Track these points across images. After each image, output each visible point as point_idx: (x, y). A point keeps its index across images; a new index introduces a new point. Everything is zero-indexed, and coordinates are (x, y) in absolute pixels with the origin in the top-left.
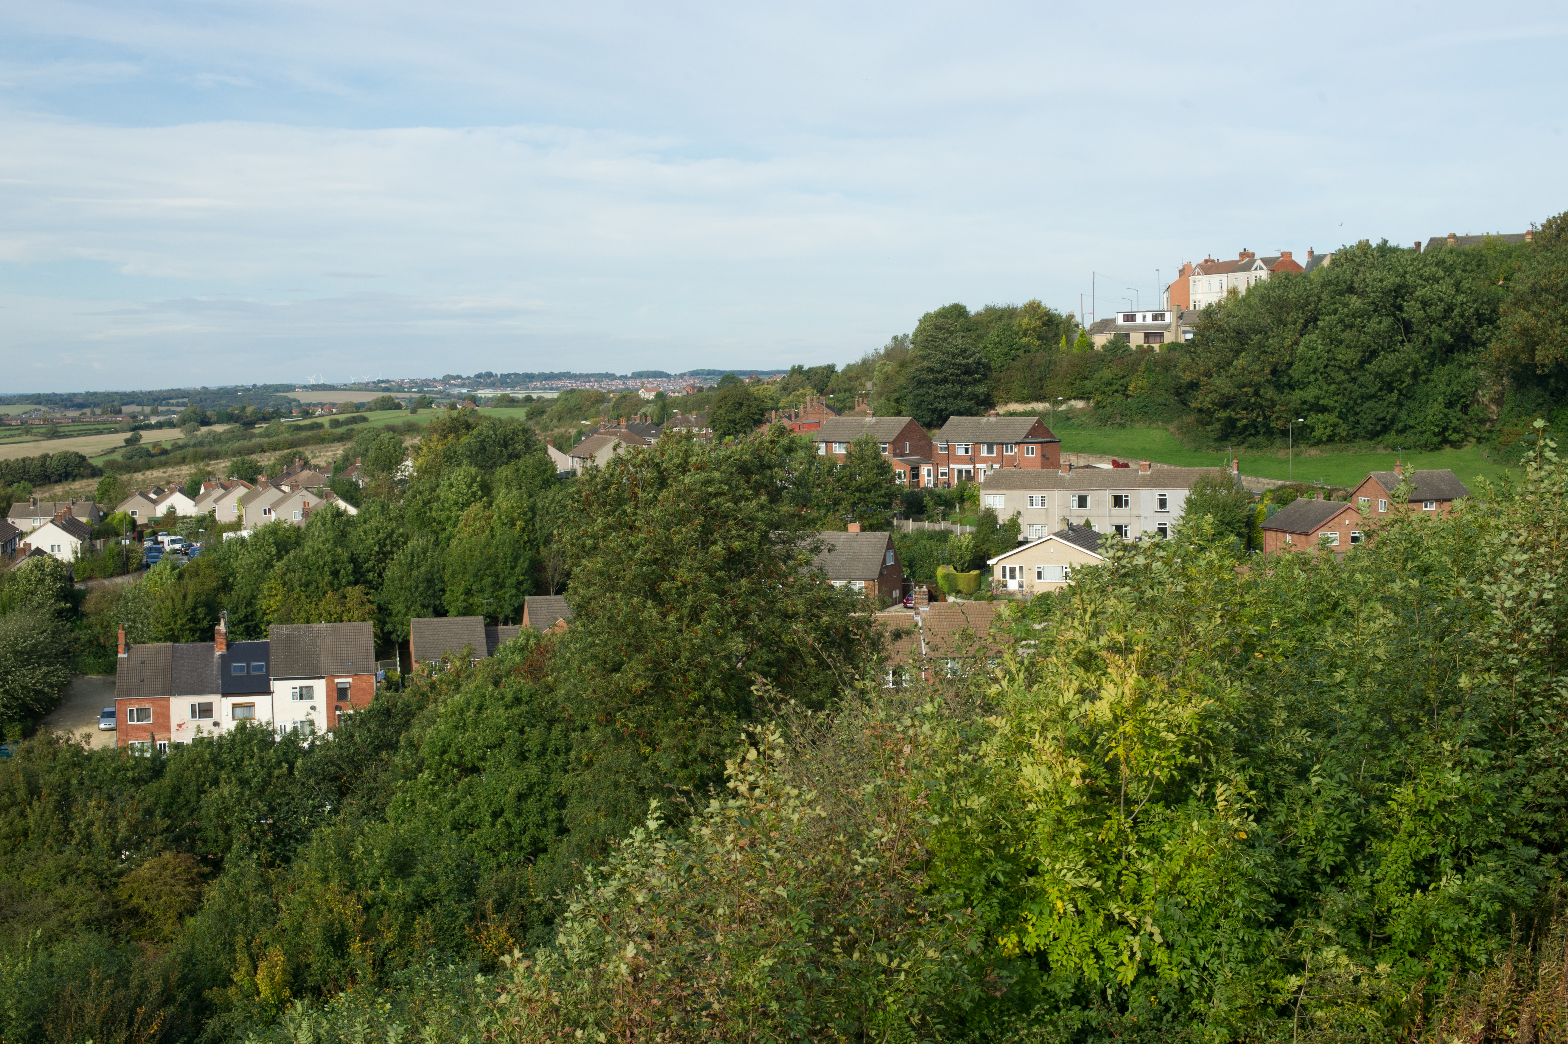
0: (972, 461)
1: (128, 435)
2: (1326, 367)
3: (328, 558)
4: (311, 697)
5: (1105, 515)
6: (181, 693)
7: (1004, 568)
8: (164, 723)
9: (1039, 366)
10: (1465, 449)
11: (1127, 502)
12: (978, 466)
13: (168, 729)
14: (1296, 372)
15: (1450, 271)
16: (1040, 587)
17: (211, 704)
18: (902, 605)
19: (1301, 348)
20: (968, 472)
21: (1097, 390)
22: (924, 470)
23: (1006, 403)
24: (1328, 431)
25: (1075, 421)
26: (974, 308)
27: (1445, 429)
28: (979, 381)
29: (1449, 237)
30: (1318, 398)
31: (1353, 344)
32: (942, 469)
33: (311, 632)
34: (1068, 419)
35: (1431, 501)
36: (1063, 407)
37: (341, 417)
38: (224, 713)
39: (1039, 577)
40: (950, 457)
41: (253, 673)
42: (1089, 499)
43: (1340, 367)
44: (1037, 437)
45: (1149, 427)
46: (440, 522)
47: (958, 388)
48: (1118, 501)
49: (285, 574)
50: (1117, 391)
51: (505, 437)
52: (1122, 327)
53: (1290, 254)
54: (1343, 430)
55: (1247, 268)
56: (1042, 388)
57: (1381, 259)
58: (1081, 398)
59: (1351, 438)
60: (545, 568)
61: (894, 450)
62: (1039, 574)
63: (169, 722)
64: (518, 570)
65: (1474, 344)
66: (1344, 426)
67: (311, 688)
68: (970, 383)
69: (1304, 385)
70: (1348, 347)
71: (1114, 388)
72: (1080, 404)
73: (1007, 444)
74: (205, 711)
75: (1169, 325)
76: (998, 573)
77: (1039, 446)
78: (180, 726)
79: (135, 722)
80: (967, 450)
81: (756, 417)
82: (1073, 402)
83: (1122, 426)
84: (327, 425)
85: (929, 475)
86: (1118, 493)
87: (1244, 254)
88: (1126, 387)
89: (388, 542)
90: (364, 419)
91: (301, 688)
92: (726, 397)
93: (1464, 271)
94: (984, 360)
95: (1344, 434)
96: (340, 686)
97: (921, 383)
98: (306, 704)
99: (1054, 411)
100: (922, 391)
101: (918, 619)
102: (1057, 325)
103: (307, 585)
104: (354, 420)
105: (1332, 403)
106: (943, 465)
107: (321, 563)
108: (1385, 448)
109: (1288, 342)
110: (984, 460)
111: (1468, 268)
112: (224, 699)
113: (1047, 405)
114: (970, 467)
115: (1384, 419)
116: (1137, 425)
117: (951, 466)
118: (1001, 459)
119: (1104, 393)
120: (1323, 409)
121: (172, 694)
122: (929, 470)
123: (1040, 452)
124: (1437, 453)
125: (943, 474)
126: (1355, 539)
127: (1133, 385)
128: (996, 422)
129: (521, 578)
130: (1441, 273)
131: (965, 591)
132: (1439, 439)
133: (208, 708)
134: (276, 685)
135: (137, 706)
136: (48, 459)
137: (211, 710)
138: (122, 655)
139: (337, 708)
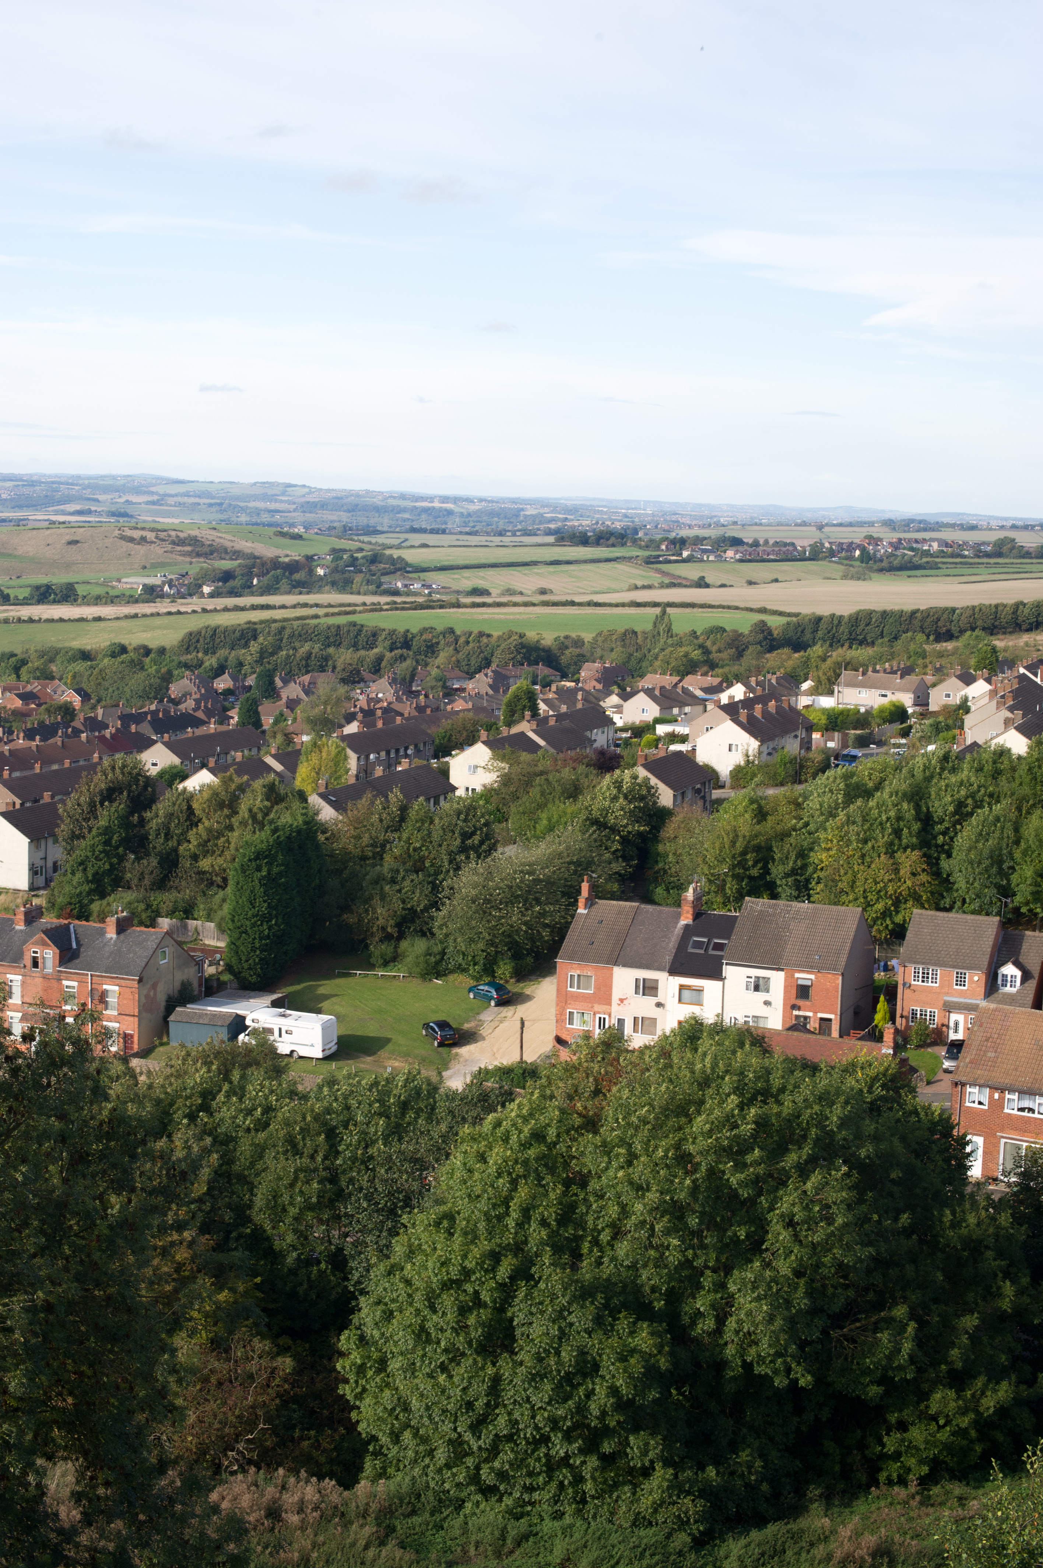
4: (767, 991)
6: (624, 965)
8: (604, 995)
13: (609, 1003)
17: (657, 981)
33: (788, 912)
38: (670, 994)
41: (711, 952)
49: (843, 826)
63: (610, 995)
67: (767, 980)
74: (648, 988)
78: (622, 1000)
79: (575, 990)
89: (969, 801)
91: (758, 978)
96: (800, 982)
98: (761, 996)
112: (671, 978)
121: (616, 964)
133: (653, 985)
134: (729, 971)
135: (578, 972)
136: (1021, 607)
137: (656, 988)
138: (581, 911)
139: (794, 1007)
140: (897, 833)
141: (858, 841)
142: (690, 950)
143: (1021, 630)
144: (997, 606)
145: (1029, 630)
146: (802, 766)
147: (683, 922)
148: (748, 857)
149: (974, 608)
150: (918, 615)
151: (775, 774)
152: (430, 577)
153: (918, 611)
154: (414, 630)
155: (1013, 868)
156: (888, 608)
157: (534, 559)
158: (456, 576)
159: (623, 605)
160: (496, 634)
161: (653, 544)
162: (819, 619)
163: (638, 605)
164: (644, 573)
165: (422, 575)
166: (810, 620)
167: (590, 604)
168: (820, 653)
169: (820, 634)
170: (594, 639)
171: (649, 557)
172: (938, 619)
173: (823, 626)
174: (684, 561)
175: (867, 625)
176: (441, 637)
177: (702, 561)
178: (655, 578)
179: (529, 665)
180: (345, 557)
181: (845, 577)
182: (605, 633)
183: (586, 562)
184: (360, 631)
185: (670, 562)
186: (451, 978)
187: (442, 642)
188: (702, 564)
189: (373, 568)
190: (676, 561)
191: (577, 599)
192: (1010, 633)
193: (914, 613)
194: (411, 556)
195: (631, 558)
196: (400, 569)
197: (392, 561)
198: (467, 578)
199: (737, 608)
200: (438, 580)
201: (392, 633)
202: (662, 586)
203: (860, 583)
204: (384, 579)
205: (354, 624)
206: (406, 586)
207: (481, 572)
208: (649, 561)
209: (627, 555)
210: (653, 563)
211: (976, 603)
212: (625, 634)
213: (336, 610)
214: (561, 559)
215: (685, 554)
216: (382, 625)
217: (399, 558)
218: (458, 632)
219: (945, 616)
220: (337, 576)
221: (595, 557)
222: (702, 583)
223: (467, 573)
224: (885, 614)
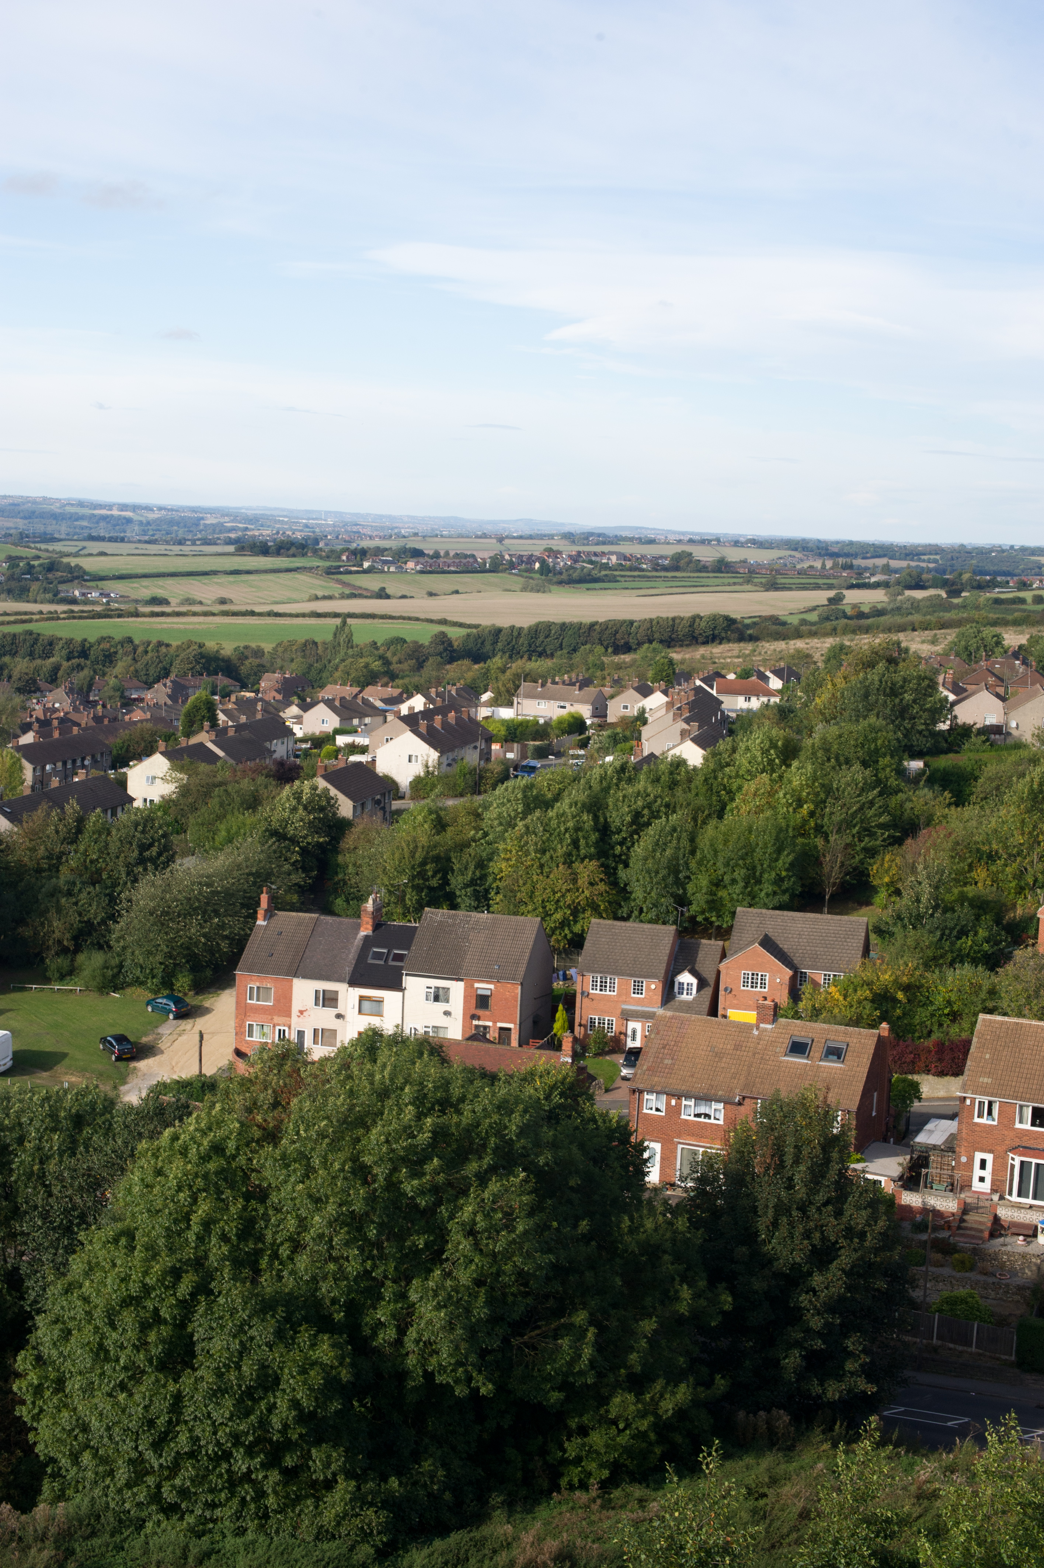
1: (831, 594)
3: (570, 824)
4: (447, 1001)
6: (305, 976)
8: (284, 1007)
13: (288, 1014)
17: (336, 992)
33: (468, 922)
38: (350, 1006)
41: (391, 963)
46: (730, 792)
49: (524, 837)
60: (821, 864)
63: (290, 1007)
67: (447, 990)
74: (328, 1000)
78: (301, 1012)
79: (254, 1002)
89: (646, 812)
91: (437, 988)
96: (480, 992)
98: (441, 1006)
107: (563, 829)
112: (351, 989)
121: (295, 975)
129: (784, 874)
133: (333, 996)
134: (411, 983)
135: (258, 984)
136: (698, 620)
137: (337, 1000)
138: (260, 922)
139: (474, 1017)
140: (575, 843)
141: (536, 851)
142: (370, 961)
143: (697, 643)
144: (674, 619)
145: (705, 643)
146: (481, 777)
147: (363, 933)
148: (428, 867)
149: (651, 620)
150: (597, 627)
151: (455, 784)
152: (108, 585)
153: (596, 623)
154: (92, 639)
155: (688, 877)
156: (568, 620)
157: (214, 568)
158: (135, 585)
159: (303, 615)
160: (175, 643)
161: (333, 555)
162: (499, 631)
163: (319, 615)
164: (325, 584)
165: (100, 583)
166: (490, 632)
167: (270, 614)
168: (500, 665)
169: (500, 645)
170: (274, 649)
171: (329, 568)
172: (617, 632)
173: (503, 637)
174: (365, 572)
175: (546, 637)
176: (119, 647)
177: (383, 572)
178: (336, 589)
179: (209, 675)
180: (21, 564)
181: (524, 589)
182: (286, 643)
183: (266, 571)
184: (37, 640)
185: (351, 572)
186: (129, 991)
187: (120, 652)
188: (383, 575)
189: (50, 576)
190: (357, 572)
191: (258, 609)
192: (687, 645)
193: (593, 625)
194: (89, 564)
195: (311, 568)
196: (77, 578)
197: (69, 568)
198: (146, 587)
199: (417, 619)
200: (117, 589)
201: (70, 642)
202: (343, 597)
203: (540, 595)
204: (61, 587)
205: (31, 633)
206: (83, 594)
207: (160, 582)
208: (330, 572)
209: (308, 565)
210: (333, 573)
211: (653, 616)
212: (305, 645)
213: (12, 618)
214: (241, 568)
215: (366, 565)
216: (59, 634)
217: (77, 566)
218: (137, 642)
219: (623, 628)
220: (13, 584)
221: (276, 567)
222: (382, 594)
223: (145, 582)
224: (563, 626)
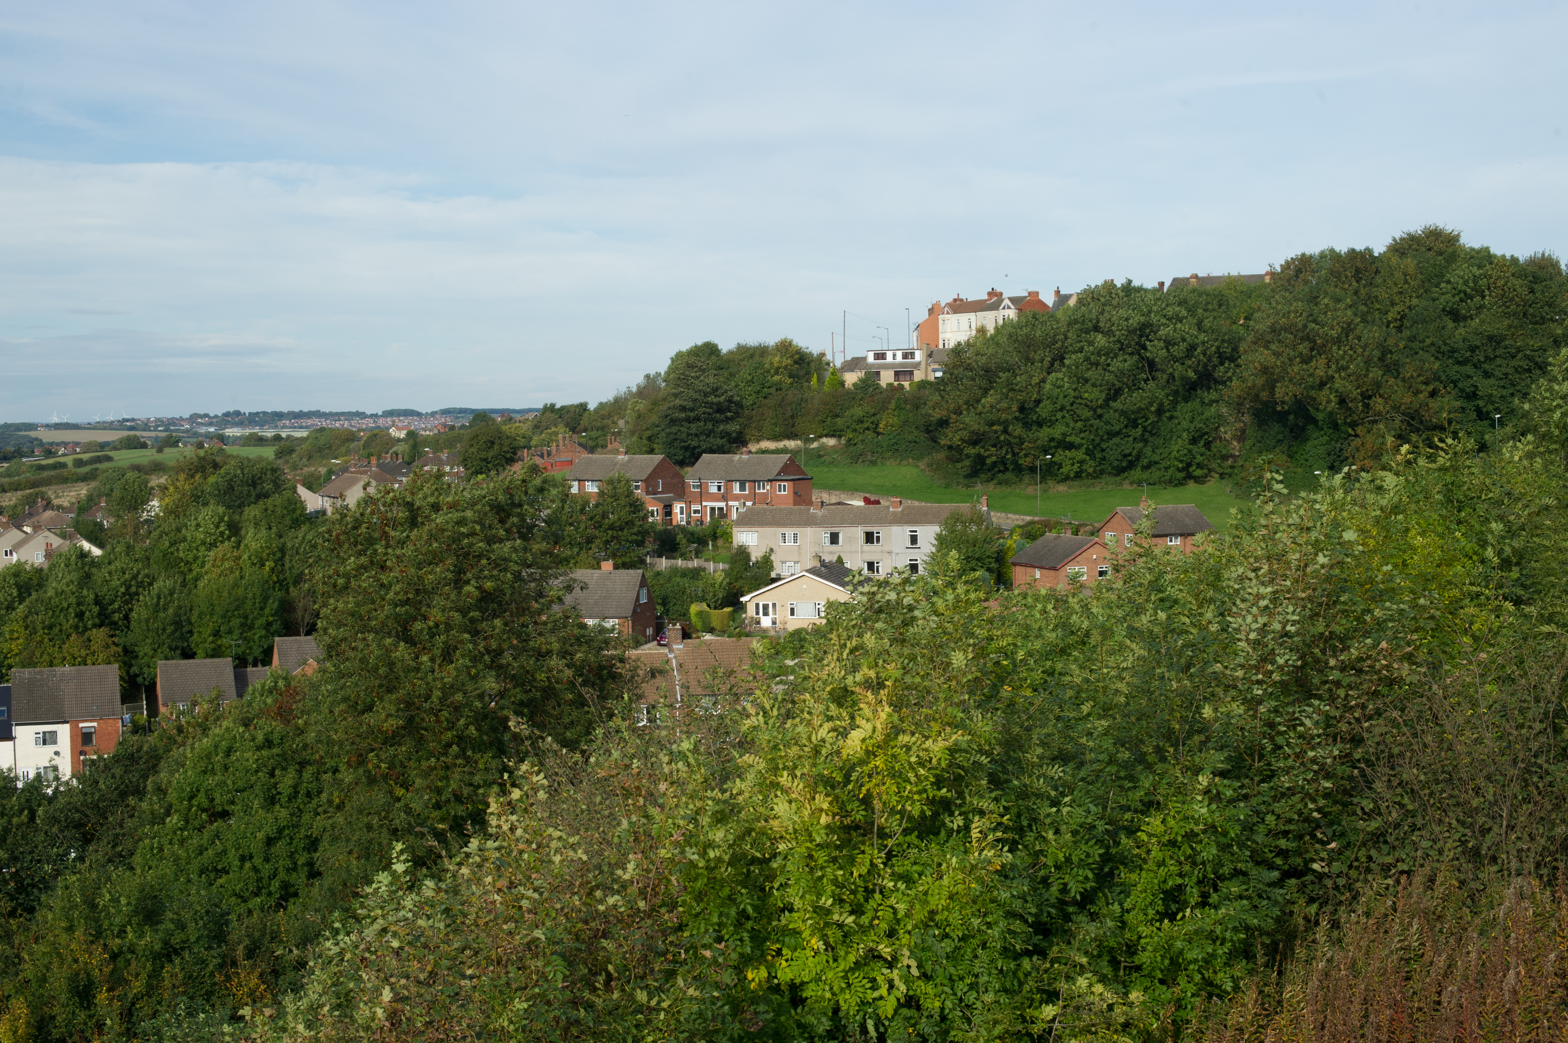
0: (724, 498)
2: (1072, 405)
3: (73, 600)
4: (55, 743)
5: (856, 552)
7: (757, 605)
9: (790, 404)
10: (1208, 485)
11: (878, 538)
12: (730, 503)
14: (1044, 410)
15: (1191, 311)
16: (793, 624)
18: (655, 643)
19: (1048, 386)
20: (721, 509)
21: (848, 427)
22: (677, 508)
23: (758, 441)
24: (1076, 467)
25: (827, 459)
26: (726, 346)
27: (1189, 465)
28: (732, 419)
29: (1192, 277)
30: (1064, 435)
31: (1098, 383)
32: (694, 507)
33: (55, 676)
34: (820, 456)
35: (1176, 535)
36: (815, 445)
37: (85, 457)
39: (792, 613)
40: (703, 495)
42: (841, 535)
43: (1086, 405)
44: (789, 474)
45: (899, 464)
46: (187, 563)
47: (710, 426)
48: (870, 538)
49: (27, 617)
50: (868, 429)
51: (253, 476)
52: (872, 365)
53: (1037, 293)
54: (1090, 466)
55: (995, 307)
56: (793, 426)
57: (1125, 299)
58: (833, 436)
59: (1097, 475)
60: (294, 609)
61: (647, 488)
62: (792, 610)
64: (267, 611)
65: (1217, 382)
66: (1092, 463)
68: (722, 421)
69: (1052, 423)
70: (1094, 385)
71: (865, 425)
72: (831, 442)
73: (759, 481)
75: (919, 364)
76: (751, 610)
77: (791, 483)
80: (719, 488)
81: (508, 456)
82: (824, 440)
83: (873, 463)
84: (70, 464)
85: (682, 513)
86: (870, 529)
87: (992, 293)
88: (877, 425)
89: (133, 583)
90: (109, 459)
91: (44, 733)
92: (477, 436)
93: (1206, 310)
94: (737, 398)
95: (1091, 470)
96: (84, 731)
97: (673, 422)
98: (50, 749)
99: (806, 449)
100: (674, 429)
101: (671, 656)
102: (809, 364)
103: (50, 627)
104: (98, 460)
105: (1077, 440)
106: (695, 503)
107: (65, 605)
108: (1131, 484)
109: (1035, 380)
110: (736, 498)
111: (1210, 307)
113: (799, 442)
114: (722, 504)
115: (1130, 455)
116: (888, 463)
117: (704, 504)
118: (754, 496)
119: (855, 430)
120: (1070, 446)
122: (682, 508)
123: (792, 489)
124: (1181, 488)
125: (696, 512)
126: (1102, 573)
127: (884, 422)
128: (749, 460)
129: (271, 619)
130: (1184, 313)
131: (718, 628)
132: (1183, 475)
134: (20, 731)
139: (82, 753)
